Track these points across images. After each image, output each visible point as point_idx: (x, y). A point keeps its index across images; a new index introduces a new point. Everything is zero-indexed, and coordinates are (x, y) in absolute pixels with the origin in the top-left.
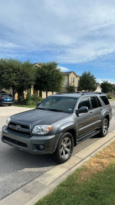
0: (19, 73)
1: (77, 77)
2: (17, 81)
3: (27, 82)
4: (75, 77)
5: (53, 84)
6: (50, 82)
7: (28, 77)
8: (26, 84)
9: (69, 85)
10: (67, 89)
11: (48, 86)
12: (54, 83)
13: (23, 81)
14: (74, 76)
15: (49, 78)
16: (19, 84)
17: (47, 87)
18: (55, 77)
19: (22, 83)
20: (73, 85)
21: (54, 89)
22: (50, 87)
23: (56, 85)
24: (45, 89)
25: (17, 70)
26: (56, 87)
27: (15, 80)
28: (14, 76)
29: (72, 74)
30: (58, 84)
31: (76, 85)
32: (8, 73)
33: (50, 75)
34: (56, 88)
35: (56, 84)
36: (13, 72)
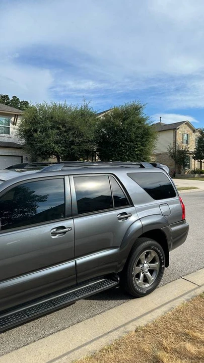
0: (64, 129)
1: (194, 131)
2: (61, 144)
3: (79, 144)
4: (191, 131)
5: (131, 147)
6: (124, 143)
7: (80, 135)
8: (76, 148)
9: (177, 149)
10: (172, 157)
11: (121, 151)
12: (132, 144)
13: (72, 143)
14: (188, 130)
15: (123, 135)
16: (63, 148)
17: (119, 154)
18: (135, 133)
19: (70, 147)
20: (184, 148)
21: (134, 158)
22: (124, 153)
23: (136, 148)
24: (115, 157)
25: (60, 124)
26: (137, 153)
27: (56, 143)
28: (54, 134)
29: (184, 125)
30: (142, 147)
31: (192, 147)
32: (45, 129)
33: (124, 128)
34: (137, 155)
35: (137, 146)
36: (52, 128)
